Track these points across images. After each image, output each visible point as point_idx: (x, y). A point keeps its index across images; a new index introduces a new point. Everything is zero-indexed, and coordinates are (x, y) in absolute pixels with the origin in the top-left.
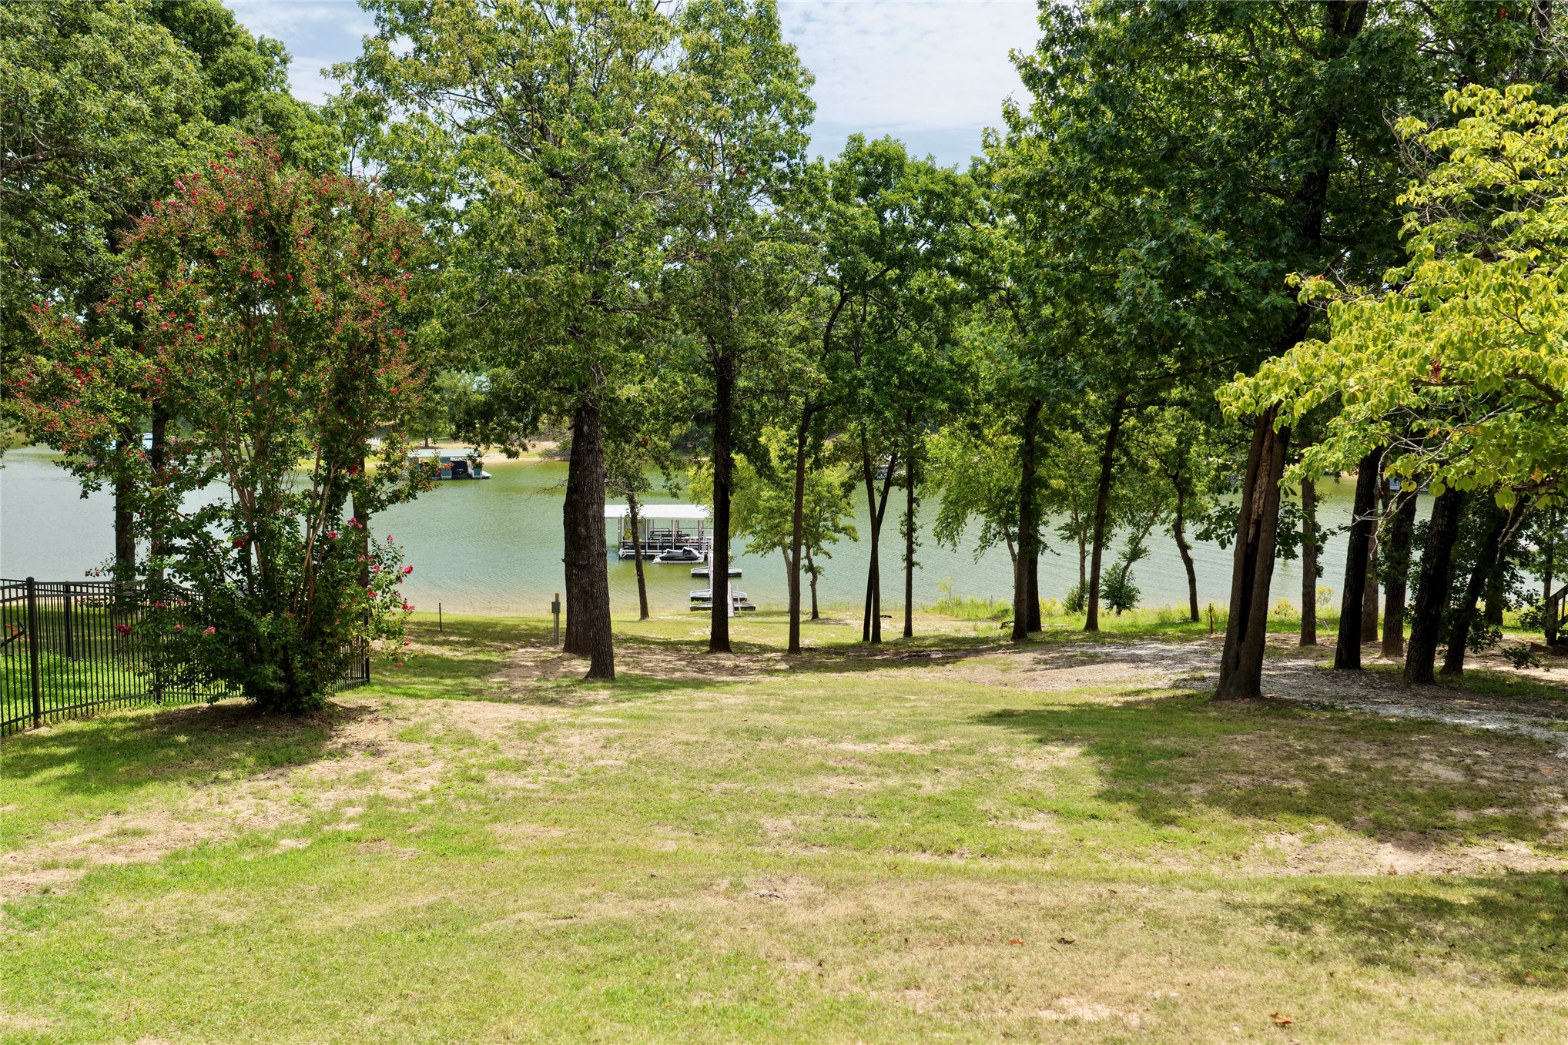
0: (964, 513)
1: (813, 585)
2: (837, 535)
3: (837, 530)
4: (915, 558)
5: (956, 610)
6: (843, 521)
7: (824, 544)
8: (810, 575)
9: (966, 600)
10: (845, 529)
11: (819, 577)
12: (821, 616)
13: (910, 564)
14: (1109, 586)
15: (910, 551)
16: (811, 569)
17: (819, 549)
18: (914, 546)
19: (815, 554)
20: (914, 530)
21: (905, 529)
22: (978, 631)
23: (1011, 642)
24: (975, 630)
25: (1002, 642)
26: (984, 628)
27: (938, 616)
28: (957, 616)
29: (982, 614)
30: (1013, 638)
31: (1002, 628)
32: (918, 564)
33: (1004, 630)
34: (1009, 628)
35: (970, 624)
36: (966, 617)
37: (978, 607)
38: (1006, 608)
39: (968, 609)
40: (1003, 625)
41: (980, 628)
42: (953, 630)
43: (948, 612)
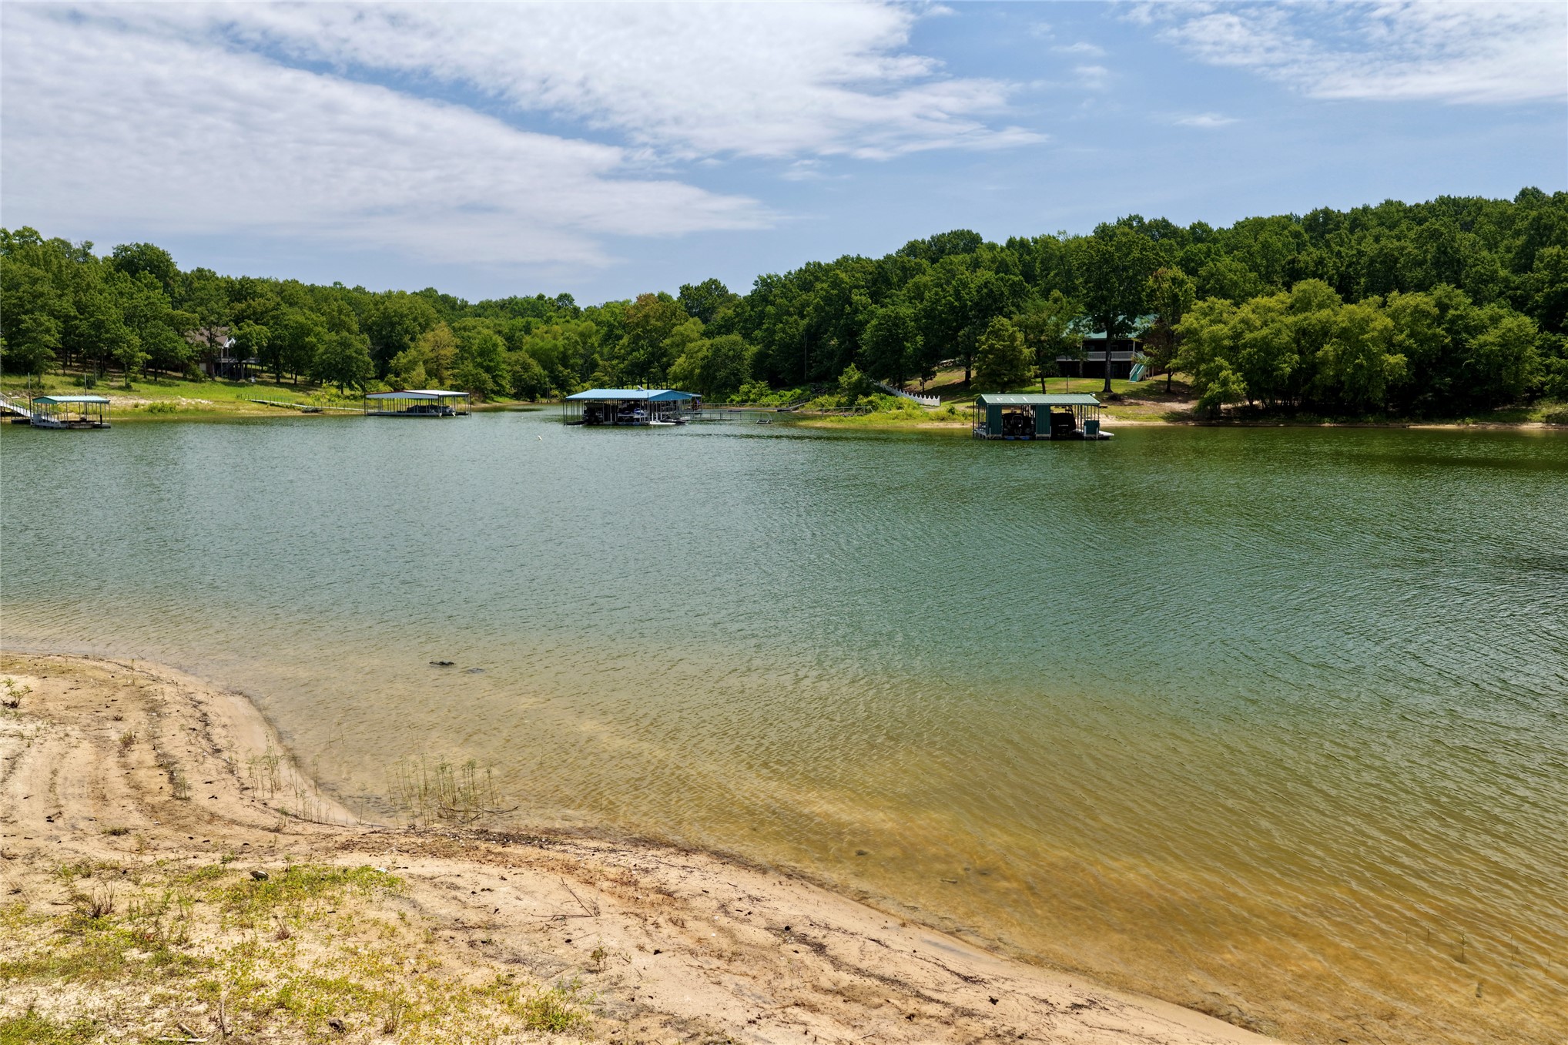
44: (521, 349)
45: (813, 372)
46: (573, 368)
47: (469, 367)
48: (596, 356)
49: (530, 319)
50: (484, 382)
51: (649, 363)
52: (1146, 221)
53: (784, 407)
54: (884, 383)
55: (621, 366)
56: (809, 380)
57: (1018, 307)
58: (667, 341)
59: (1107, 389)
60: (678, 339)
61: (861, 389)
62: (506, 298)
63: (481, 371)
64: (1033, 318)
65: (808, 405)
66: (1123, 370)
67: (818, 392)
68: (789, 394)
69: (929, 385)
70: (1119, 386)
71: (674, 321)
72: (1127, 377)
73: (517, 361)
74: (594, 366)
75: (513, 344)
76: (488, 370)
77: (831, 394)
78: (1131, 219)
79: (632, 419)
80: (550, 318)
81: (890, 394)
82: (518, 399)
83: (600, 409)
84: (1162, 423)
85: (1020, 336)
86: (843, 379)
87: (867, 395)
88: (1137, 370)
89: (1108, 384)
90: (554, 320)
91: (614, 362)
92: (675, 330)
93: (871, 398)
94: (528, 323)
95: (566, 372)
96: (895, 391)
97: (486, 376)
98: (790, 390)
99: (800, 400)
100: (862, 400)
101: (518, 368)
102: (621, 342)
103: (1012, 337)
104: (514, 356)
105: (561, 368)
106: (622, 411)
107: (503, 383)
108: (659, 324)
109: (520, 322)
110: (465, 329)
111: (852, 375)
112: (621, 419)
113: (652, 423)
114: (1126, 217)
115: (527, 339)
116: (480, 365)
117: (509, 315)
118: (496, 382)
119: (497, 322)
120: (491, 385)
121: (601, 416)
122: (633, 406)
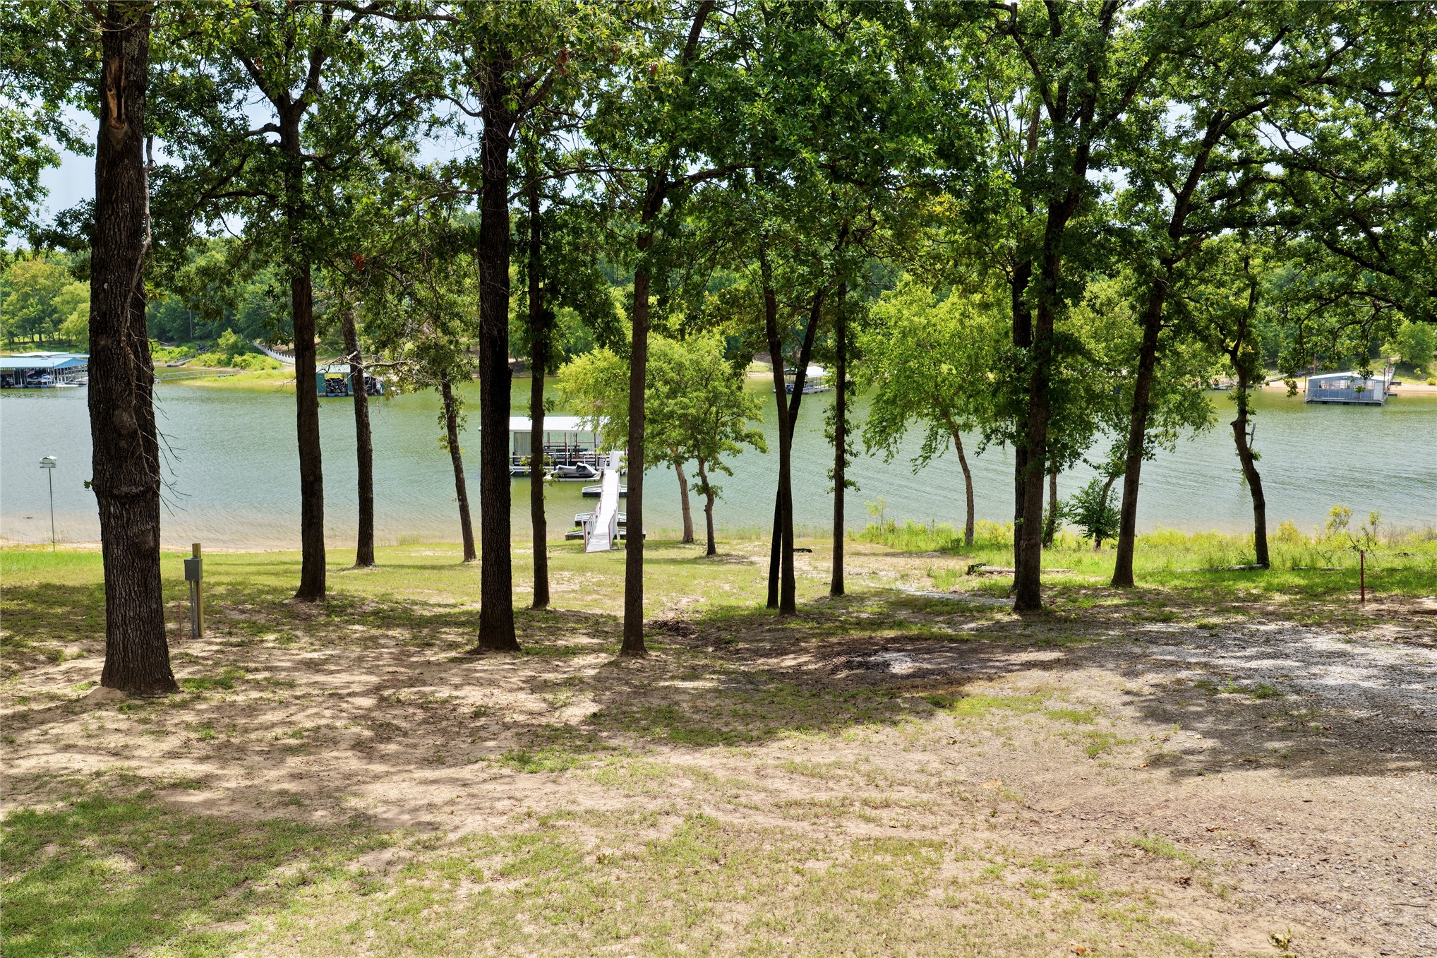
0: (903, 417)
1: (708, 510)
2: (738, 445)
3: (739, 438)
4: (848, 474)
5: (891, 538)
6: (746, 426)
7: (723, 457)
8: (704, 497)
9: (901, 524)
10: (749, 437)
11: (716, 500)
12: (719, 549)
13: (841, 484)
14: (1087, 509)
15: (841, 463)
16: (705, 489)
17: (717, 463)
18: (847, 457)
19: (712, 470)
20: (847, 432)
21: (832, 430)
22: (935, 577)
23: (1015, 617)
24: (929, 575)
25: (999, 616)
26: (943, 573)
27: (868, 545)
28: (892, 546)
29: (924, 544)
30: (1017, 609)
31: (968, 573)
32: (852, 484)
33: (973, 577)
34: (981, 574)
35: (917, 562)
36: (905, 549)
37: (917, 534)
38: (955, 537)
39: (906, 537)
40: (971, 570)
41: (936, 572)
42: (898, 575)
43: (881, 541)
45: (197, 333)
51: (40, 320)
53: (172, 363)
54: (257, 342)
55: (11, 321)
56: (195, 338)
58: (57, 299)
60: (67, 297)
61: (238, 350)
65: (194, 361)
67: (203, 349)
68: (177, 350)
71: (63, 280)
77: (213, 352)
79: (40, 383)
81: (261, 353)
83: (10, 376)
86: (221, 341)
87: (242, 354)
91: (5, 317)
92: (65, 289)
93: (245, 357)
96: (266, 350)
98: (178, 346)
99: (186, 356)
100: (238, 359)
102: (9, 299)
106: (30, 376)
108: (48, 283)
111: (229, 338)
112: (29, 383)
113: (58, 385)
121: (12, 381)
122: (40, 372)
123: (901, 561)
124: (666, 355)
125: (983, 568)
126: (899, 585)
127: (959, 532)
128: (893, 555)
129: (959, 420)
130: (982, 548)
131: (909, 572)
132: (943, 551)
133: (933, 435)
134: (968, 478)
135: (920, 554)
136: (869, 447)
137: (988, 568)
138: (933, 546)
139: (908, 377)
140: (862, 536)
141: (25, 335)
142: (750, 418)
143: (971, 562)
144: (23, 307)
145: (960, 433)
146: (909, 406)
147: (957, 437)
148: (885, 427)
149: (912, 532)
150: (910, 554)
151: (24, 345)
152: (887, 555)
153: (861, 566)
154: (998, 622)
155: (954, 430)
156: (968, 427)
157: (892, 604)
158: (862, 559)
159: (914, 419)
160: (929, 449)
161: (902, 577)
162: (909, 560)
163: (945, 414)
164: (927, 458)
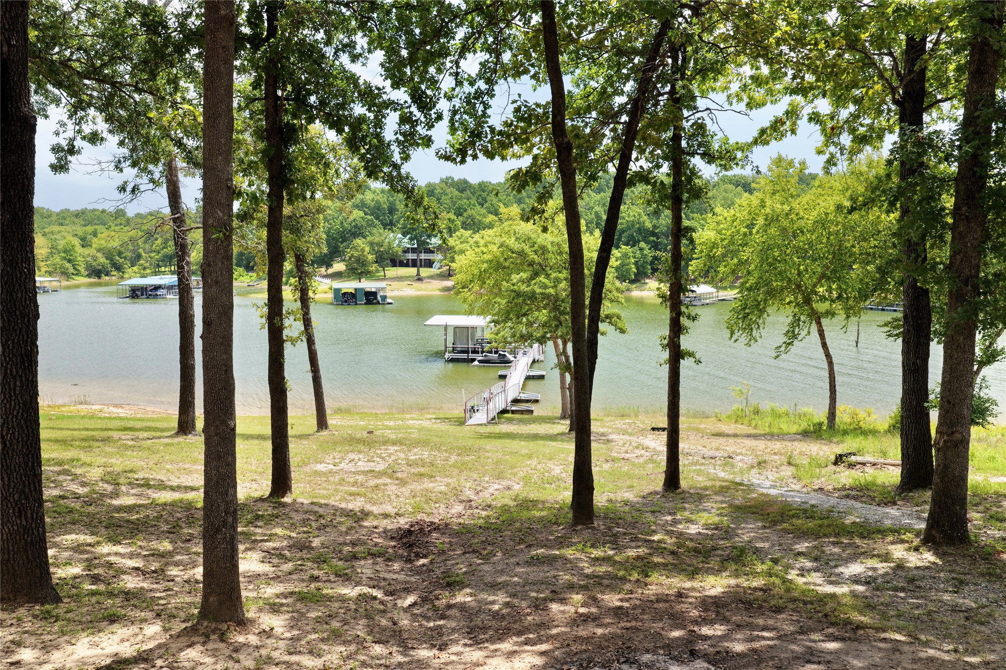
0: (765, 304)
5: (755, 419)
9: (766, 406)
13: (676, 355)
15: (676, 329)
16: (568, 368)
18: (684, 321)
22: (796, 466)
23: (929, 557)
24: (789, 463)
25: (898, 552)
26: (805, 461)
27: (733, 426)
28: (755, 428)
29: (786, 426)
30: (930, 540)
31: (836, 463)
32: (691, 354)
33: (841, 468)
34: (851, 466)
35: (777, 445)
36: (767, 430)
37: (780, 416)
38: (816, 420)
39: (769, 419)
40: (839, 460)
41: (797, 460)
42: (755, 461)
43: (746, 421)
44: (91, 246)
46: (125, 258)
47: (57, 259)
48: (141, 250)
49: (97, 227)
50: (67, 269)
52: (456, 179)
53: (251, 284)
55: (157, 257)
57: (371, 233)
59: (418, 274)
62: (79, 209)
63: (65, 262)
64: (377, 239)
66: (429, 264)
69: (330, 271)
70: (425, 272)
72: (431, 267)
73: (89, 255)
74: (139, 257)
75: (85, 244)
76: (69, 261)
78: (447, 178)
79: (157, 295)
80: (110, 226)
82: (90, 277)
83: (138, 290)
84: (438, 293)
85: (367, 249)
88: (436, 265)
89: (418, 271)
90: (112, 228)
91: (152, 255)
94: (96, 230)
95: (121, 261)
97: (68, 265)
100: (292, 280)
101: (89, 259)
103: (363, 250)
104: (86, 251)
105: (118, 258)
106: (151, 291)
107: (80, 268)
109: (90, 229)
110: (52, 233)
112: (150, 295)
113: (168, 297)
114: (444, 177)
115: (95, 240)
116: (65, 258)
117: (83, 223)
118: (75, 268)
119: (74, 228)
120: (71, 270)
121: (139, 293)
122: (157, 288)
123: (760, 444)
124: (529, 238)
125: (853, 459)
126: (754, 478)
127: (821, 415)
128: (755, 437)
129: (822, 307)
130: (845, 433)
131: (766, 458)
132: (805, 434)
133: (796, 322)
134: (830, 363)
135: (781, 436)
136: (732, 333)
137: (859, 459)
138: (794, 429)
139: (770, 265)
140: (729, 417)
141: (165, 266)
142: (612, 301)
143: (839, 449)
144: (164, 248)
145: (824, 321)
146: (772, 293)
147: (819, 324)
148: (748, 314)
149: (776, 415)
150: (771, 436)
151: (164, 273)
152: (749, 436)
153: (717, 449)
154: (900, 566)
155: (817, 318)
156: (830, 314)
157: (738, 508)
158: (721, 440)
159: (775, 307)
160: (792, 335)
161: (759, 463)
162: (769, 443)
163: (808, 301)
164: (789, 344)
